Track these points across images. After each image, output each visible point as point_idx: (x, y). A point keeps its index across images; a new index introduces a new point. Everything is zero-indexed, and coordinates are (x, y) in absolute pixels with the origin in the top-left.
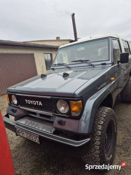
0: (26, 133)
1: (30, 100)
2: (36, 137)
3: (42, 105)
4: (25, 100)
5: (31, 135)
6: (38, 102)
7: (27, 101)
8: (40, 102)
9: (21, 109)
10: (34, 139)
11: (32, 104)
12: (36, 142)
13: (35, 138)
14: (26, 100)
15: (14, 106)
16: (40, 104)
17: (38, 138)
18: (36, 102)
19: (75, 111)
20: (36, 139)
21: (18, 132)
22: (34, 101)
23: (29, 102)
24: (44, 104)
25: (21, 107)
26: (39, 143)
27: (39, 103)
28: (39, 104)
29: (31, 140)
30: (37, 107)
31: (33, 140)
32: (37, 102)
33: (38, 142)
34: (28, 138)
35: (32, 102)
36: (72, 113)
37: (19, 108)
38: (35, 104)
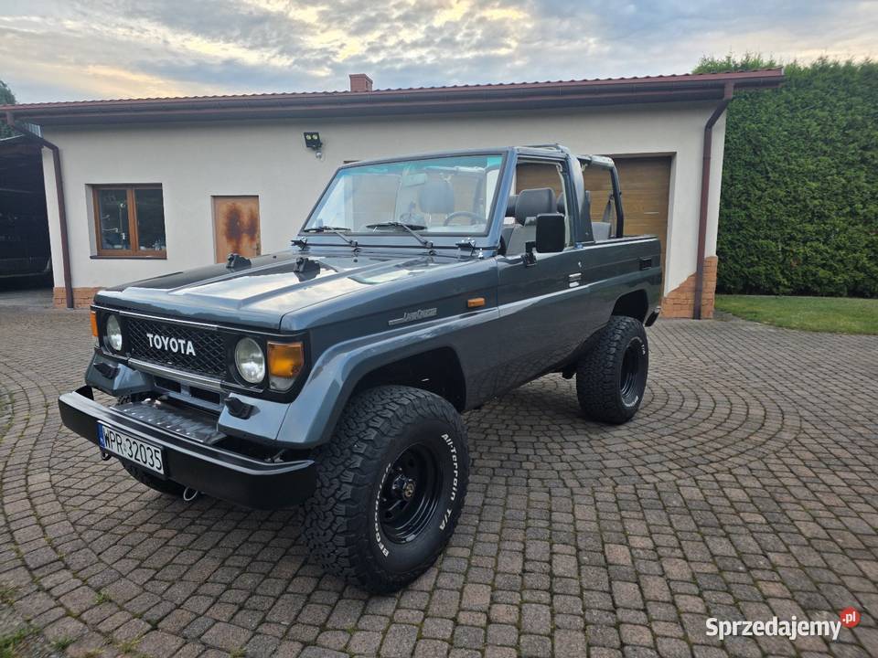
0: (127, 440)
1: (160, 335)
2: (155, 451)
3: (194, 354)
4: (148, 335)
5: (141, 445)
6: (184, 342)
7: (153, 339)
8: (190, 343)
9: (132, 367)
10: (149, 460)
11: (166, 348)
12: (155, 468)
13: (151, 457)
14: (150, 336)
15: (110, 354)
16: (191, 350)
17: (159, 456)
18: (179, 341)
19: (279, 376)
20: (154, 458)
21: (107, 438)
22: (173, 340)
23: (158, 344)
24: (202, 350)
25: (132, 360)
26: (162, 472)
27: (185, 346)
28: (185, 351)
29: (141, 463)
30: (180, 360)
31: (148, 466)
32: (182, 342)
33: (159, 469)
34: (133, 459)
35: (166, 343)
36: (273, 380)
37: (125, 363)
38: (175, 350)
